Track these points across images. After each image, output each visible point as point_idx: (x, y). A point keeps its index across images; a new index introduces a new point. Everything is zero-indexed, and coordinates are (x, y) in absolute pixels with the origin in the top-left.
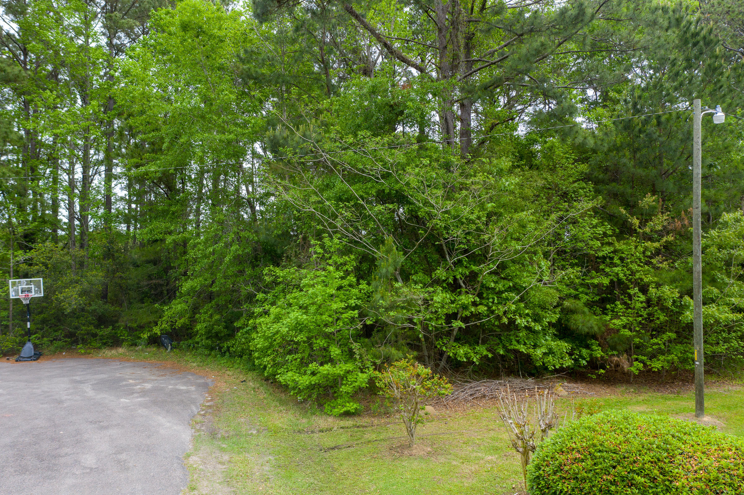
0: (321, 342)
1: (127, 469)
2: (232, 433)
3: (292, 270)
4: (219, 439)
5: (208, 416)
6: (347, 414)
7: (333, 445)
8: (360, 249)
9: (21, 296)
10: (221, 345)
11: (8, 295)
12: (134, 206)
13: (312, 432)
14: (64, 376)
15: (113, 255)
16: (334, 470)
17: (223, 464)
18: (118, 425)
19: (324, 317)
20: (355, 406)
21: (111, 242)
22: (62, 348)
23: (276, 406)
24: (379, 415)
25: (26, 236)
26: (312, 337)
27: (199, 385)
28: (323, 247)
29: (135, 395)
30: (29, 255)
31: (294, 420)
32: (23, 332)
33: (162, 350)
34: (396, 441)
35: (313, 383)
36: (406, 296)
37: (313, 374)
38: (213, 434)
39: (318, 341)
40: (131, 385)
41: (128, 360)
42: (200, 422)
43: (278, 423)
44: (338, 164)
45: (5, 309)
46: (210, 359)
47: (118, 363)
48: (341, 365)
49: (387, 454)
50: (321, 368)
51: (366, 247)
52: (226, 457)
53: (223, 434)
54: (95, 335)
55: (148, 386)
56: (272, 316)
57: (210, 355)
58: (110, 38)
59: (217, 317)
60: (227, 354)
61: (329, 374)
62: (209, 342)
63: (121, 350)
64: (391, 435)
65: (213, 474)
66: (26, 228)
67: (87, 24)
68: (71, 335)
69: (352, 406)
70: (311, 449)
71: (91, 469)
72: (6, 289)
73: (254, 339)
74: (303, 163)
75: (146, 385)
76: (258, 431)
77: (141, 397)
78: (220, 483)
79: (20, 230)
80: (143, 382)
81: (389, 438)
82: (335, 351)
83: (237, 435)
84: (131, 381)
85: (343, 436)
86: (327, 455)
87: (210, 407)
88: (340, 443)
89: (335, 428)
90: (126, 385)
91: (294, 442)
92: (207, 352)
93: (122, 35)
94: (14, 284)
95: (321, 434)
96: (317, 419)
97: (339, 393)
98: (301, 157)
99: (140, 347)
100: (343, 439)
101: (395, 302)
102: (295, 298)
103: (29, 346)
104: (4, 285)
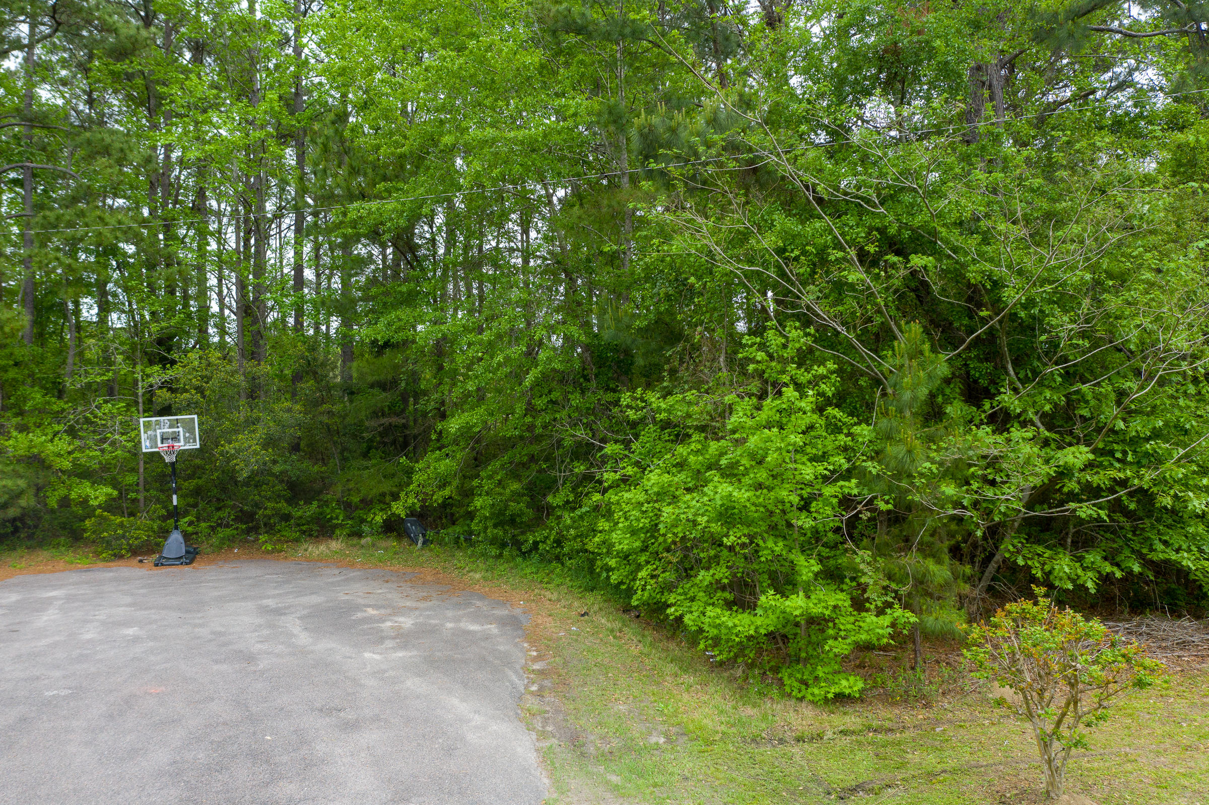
2: (615, 743)
4: (596, 759)
5: (549, 697)
6: (841, 699)
7: (851, 781)
9: (161, 447)
11: (138, 444)
13: (782, 741)
14: (245, 598)
20: (861, 684)
22: (232, 539)
23: (675, 674)
24: (907, 701)
25: (160, 342)
29: (389, 643)
30: (170, 374)
31: (728, 709)
32: (164, 512)
33: (407, 545)
38: (578, 746)
40: (373, 619)
41: (352, 565)
42: (539, 712)
43: (702, 718)
45: (131, 472)
47: (336, 572)
54: (286, 518)
55: (407, 622)
57: (501, 557)
59: (515, 486)
60: (535, 555)
63: (335, 545)
66: (164, 324)
68: (246, 517)
69: (852, 684)
72: (133, 434)
75: (401, 619)
76: (668, 738)
77: (400, 648)
79: (152, 330)
80: (395, 614)
83: (630, 749)
84: (371, 612)
85: (859, 755)
87: (542, 673)
88: (863, 774)
89: (829, 734)
90: (365, 620)
94: (147, 426)
95: (804, 747)
97: (824, 656)
99: (369, 539)
100: (863, 763)
103: (176, 537)
104: (129, 428)
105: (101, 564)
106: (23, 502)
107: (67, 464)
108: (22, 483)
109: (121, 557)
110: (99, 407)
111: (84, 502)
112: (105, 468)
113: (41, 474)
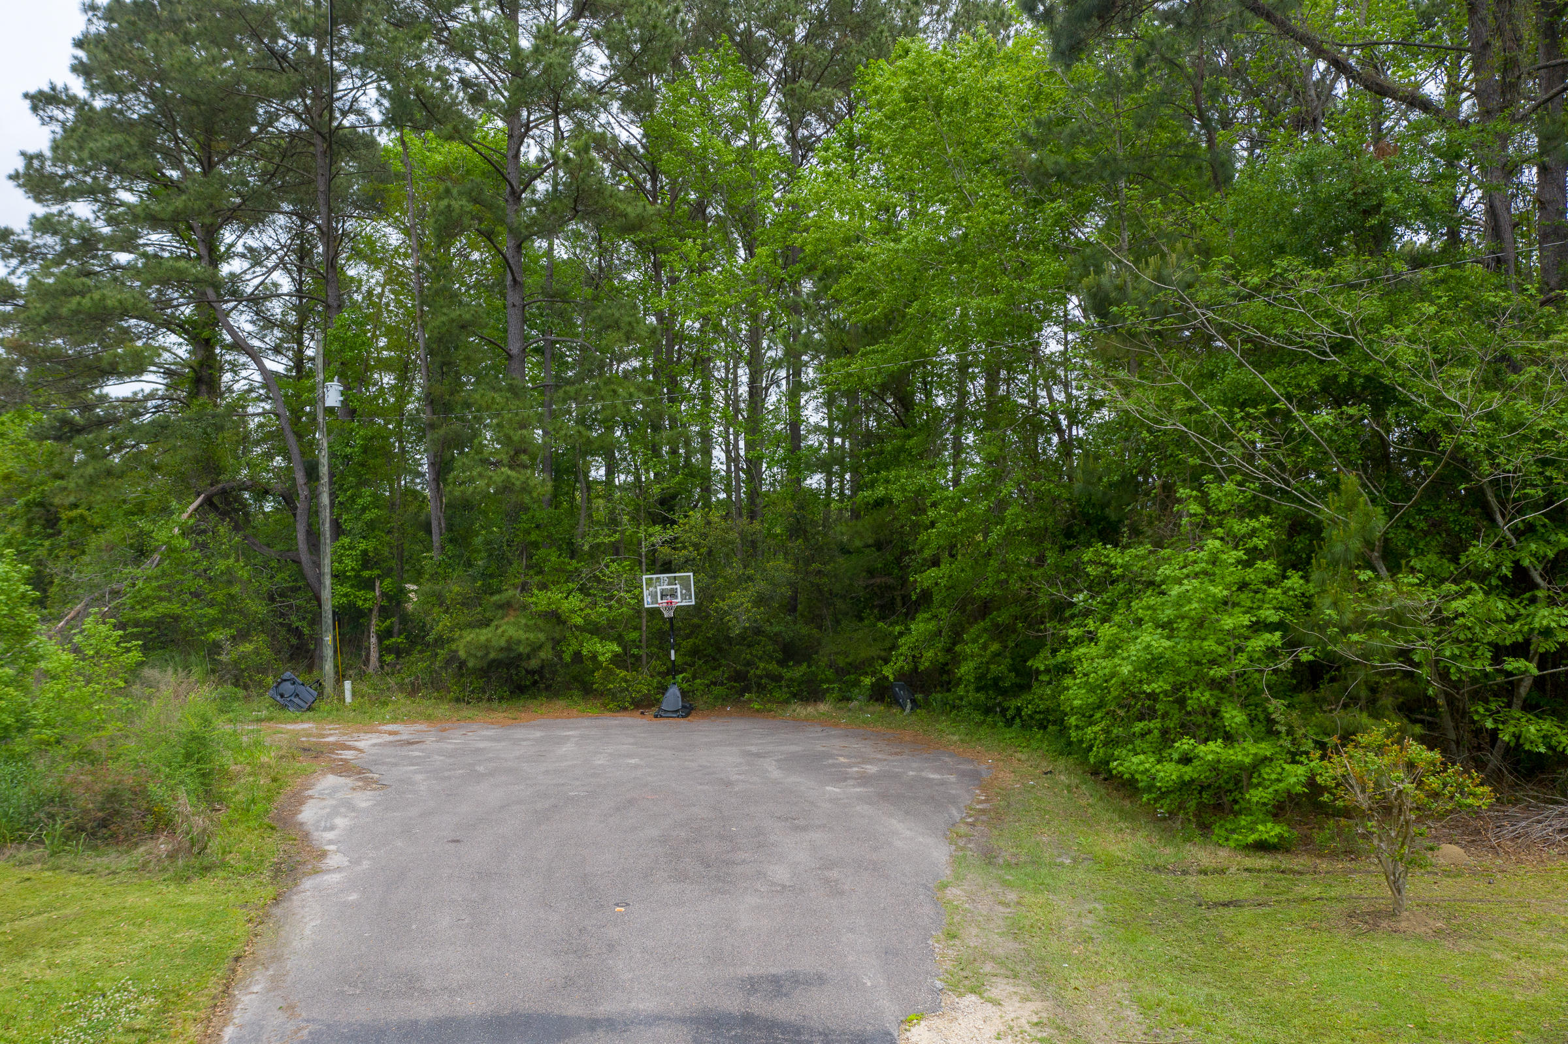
0: (1202, 696)
1: (842, 893)
2: (1023, 859)
3: (1141, 551)
4: (1001, 866)
5: (980, 827)
6: (1262, 847)
7: (1227, 898)
8: (1287, 506)
9: (661, 603)
10: (1006, 704)
11: (641, 601)
12: (838, 440)
13: (1184, 873)
14: (731, 744)
15: (805, 532)
16: (1223, 941)
17: (1007, 905)
18: (824, 826)
19: (1206, 643)
20: (1278, 830)
21: (801, 507)
22: (725, 699)
23: (1111, 821)
24: (1334, 855)
25: (662, 502)
26: (1183, 685)
27: (963, 774)
28: (1204, 500)
29: (851, 782)
30: (670, 534)
31: (1147, 846)
32: (664, 668)
33: (895, 710)
34: (1366, 903)
35: (1187, 778)
36: (1391, 602)
37: (1186, 760)
38: (989, 857)
39: (1196, 694)
40: (841, 765)
41: (836, 725)
42: (966, 836)
43: (1116, 850)
44: (1234, 329)
45: (635, 629)
46: (984, 730)
47: (819, 729)
48: (1245, 745)
49: (1342, 924)
50: (1202, 747)
51: (1301, 501)
52: (1012, 896)
53: (1008, 857)
54: (777, 678)
55: (872, 769)
56: (1102, 644)
57: (984, 722)
58: (792, 129)
59: (995, 647)
60: (1018, 720)
61: (1219, 761)
62: (981, 696)
63: (823, 707)
64: (1355, 893)
65: (989, 920)
66: (665, 485)
67: (753, 109)
68: (739, 677)
69: (1270, 831)
70: (1180, 901)
71: (784, 887)
72: (637, 592)
73: (1068, 689)
74: (1159, 333)
75: (869, 767)
76: (1074, 860)
77: (860, 785)
78: (1001, 935)
79: (656, 489)
80: (863, 763)
81: (1350, 897)
82: (1234, 716)
83: (1034, 863)
84: (842, 759)
85: (1249, 884)
86: (1212, 914)
87: (983, 811)
88: (1241, 895)
89: (1233, 870)
90: (833, 765)
91: (1145, 886)
92: (978, 717)
93: (812, 119)
94: (650, 583)
95: (1202, 877)
96: (1194, 850)
97: (1243, 804)
98: (1154, 321)
99: (855, 703)
100: (1248, 888)
101: (1364, 613)
102: (1149, 608)
103: (674, 693)
104: (634, 586)
105: (608, 714)
106: (542, 655)
107: (579, 621)
108: (542, 636)
109: (625, 709)
110: (607, 566)
111: (594, 657)
112: (612, 624)
113: (558, 628)
